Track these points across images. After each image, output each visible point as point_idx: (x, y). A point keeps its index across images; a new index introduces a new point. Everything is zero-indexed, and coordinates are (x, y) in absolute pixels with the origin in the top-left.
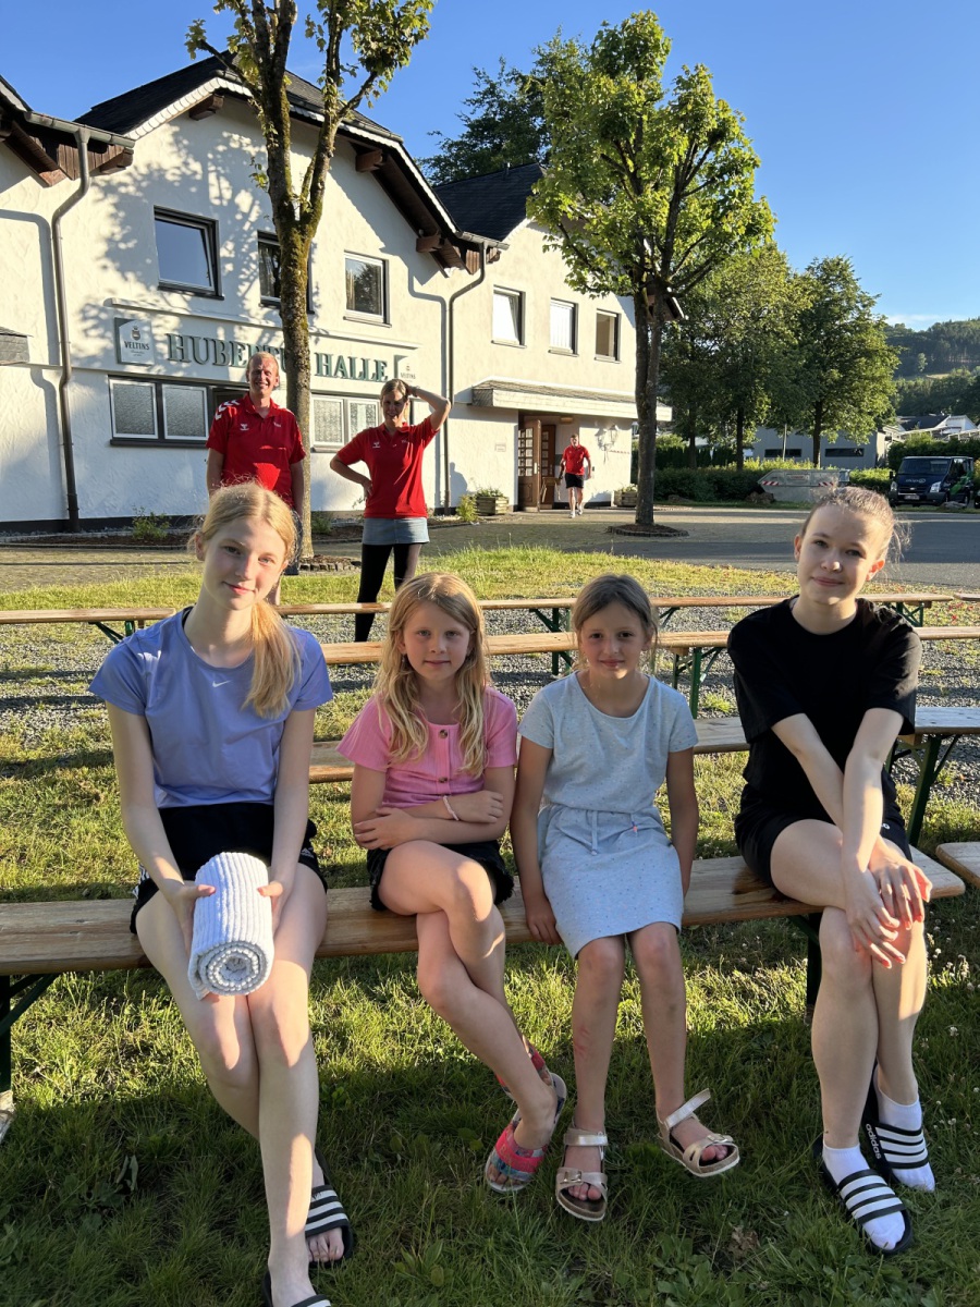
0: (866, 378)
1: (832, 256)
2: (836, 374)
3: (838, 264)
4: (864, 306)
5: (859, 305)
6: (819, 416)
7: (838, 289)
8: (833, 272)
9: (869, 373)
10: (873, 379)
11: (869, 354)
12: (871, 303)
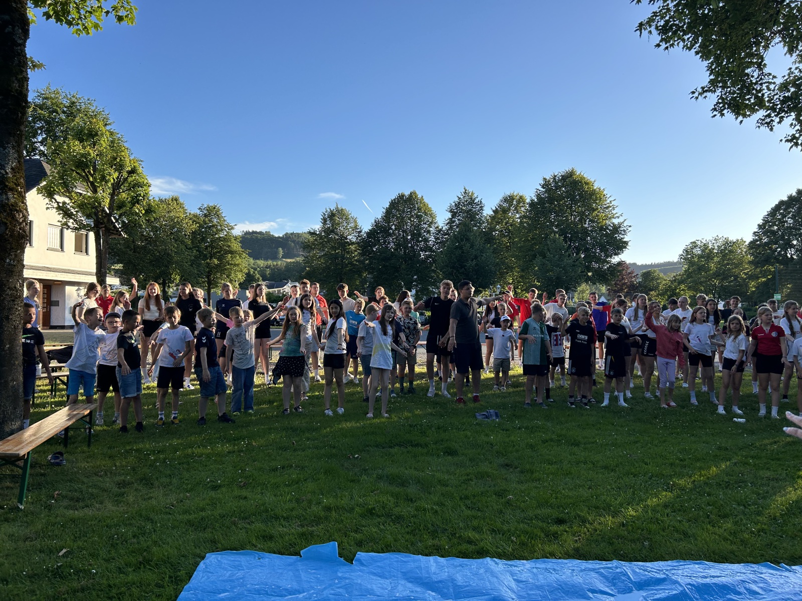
0: (231, 264)
1: (211, 204)
2: (216, 262)
3: (214, 208)
4: (229, 229)
5: (226, 229)
6: (209, 283)
7: (215, 220)
8: (211, 212)
9: (233, 262)
10: (235, 265)
11: (232, 252)
12: (232, 228)
